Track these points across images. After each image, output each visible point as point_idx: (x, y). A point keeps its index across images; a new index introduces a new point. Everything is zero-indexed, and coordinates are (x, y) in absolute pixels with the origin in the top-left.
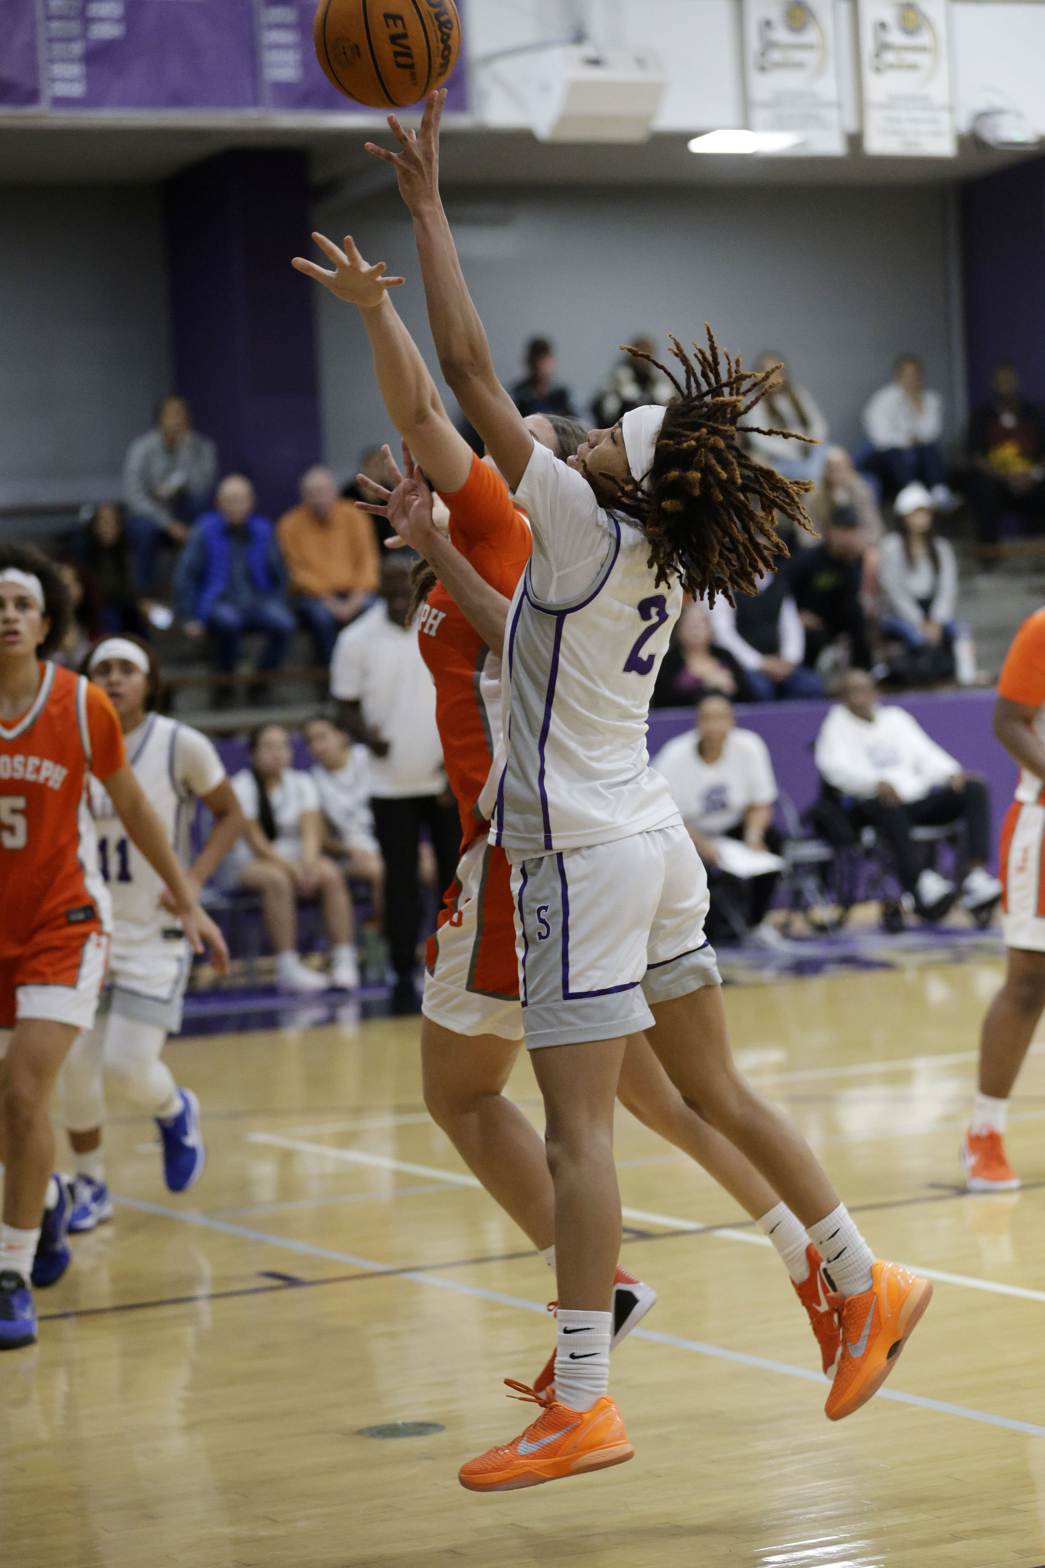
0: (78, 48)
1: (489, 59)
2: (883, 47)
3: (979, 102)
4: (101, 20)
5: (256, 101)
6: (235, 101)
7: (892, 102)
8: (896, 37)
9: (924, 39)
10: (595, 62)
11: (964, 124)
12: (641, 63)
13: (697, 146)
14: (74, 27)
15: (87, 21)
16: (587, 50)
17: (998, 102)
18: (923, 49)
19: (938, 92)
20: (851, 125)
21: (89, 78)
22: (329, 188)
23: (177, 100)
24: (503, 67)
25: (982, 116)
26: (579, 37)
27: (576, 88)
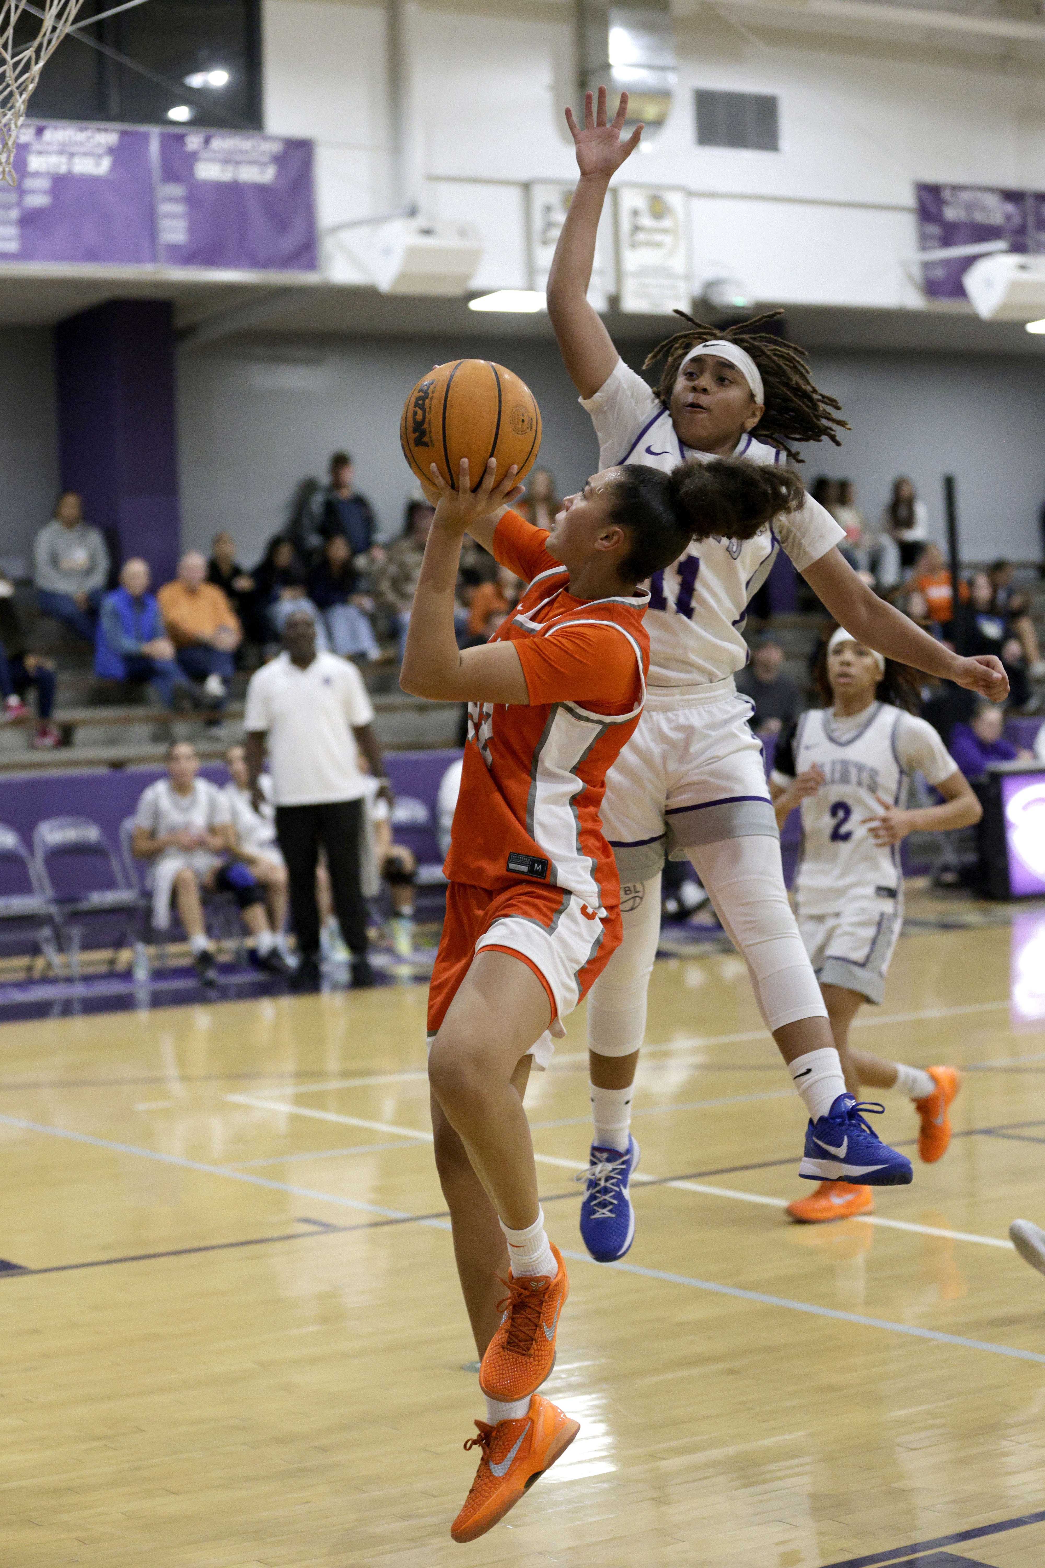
0: (14, 214)
1: (335, 229)
2: (636, 229)
3: (707, 273)
4: (33, 192)
5: (154, 258)
6: (137, 259)
7: (643, 272)
8: (646, 221)
9: (667, 223)
10: (427, 232)
11: (696, 289)
12: (462, 233)
13: (475, 305)
14: (13, 197)
15: (22, 192)
16: (421, 221)
17: (723, 273)
18: (664, 231)
19: (678, 264)
20: (611, 288)
21: (23, 238)
22: (188, 332)
23: (92, 255)
24: (345, 236)
25: (710, 285)
26: (413, 212)
27: (412, 253)
